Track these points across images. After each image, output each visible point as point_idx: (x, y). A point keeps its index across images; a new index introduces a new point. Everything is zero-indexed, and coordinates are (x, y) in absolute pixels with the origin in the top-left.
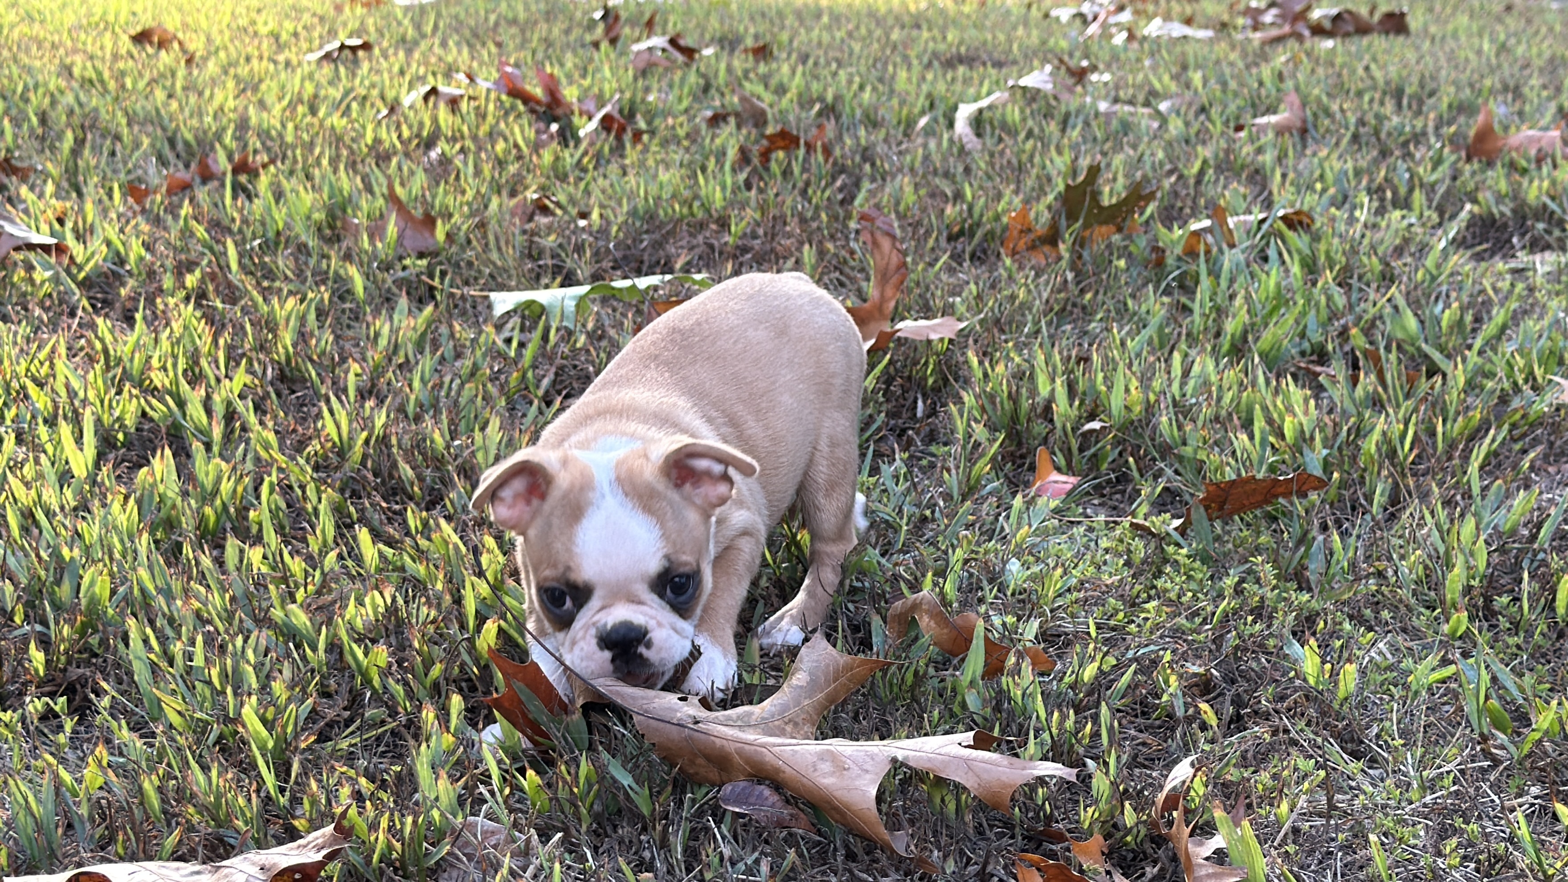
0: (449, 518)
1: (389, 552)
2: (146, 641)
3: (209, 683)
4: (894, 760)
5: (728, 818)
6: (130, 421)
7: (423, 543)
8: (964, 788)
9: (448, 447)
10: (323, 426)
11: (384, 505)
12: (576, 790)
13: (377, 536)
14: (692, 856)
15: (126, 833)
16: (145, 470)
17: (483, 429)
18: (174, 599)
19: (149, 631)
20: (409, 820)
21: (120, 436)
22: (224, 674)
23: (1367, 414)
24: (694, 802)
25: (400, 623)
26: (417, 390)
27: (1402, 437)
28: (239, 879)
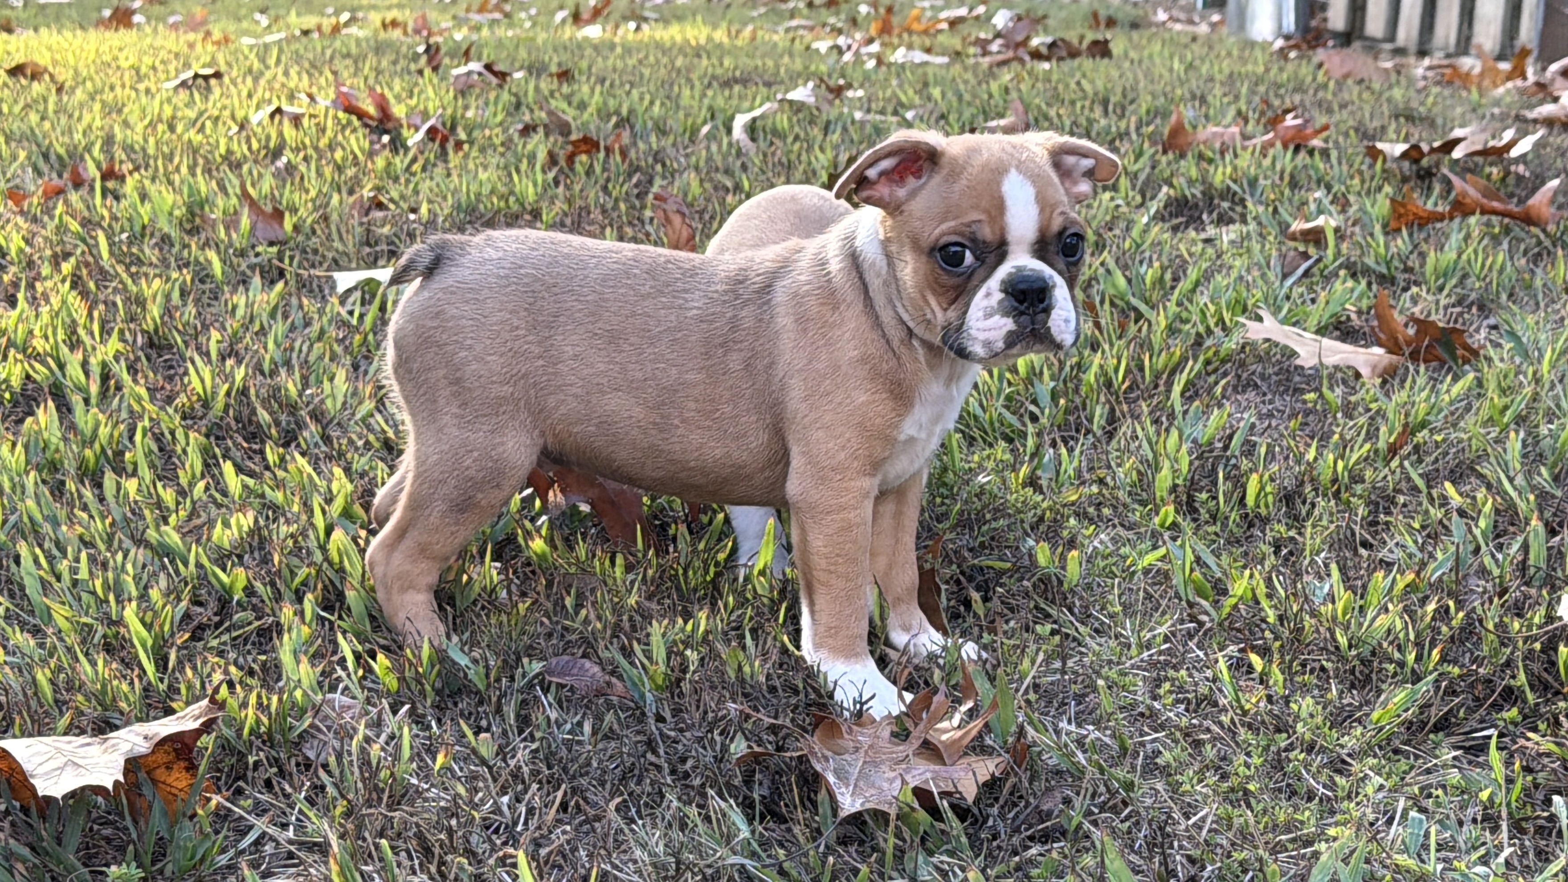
0: (303, 454)
1: (251, 482)
2: (36, 562)
3: (94, 593)
5: (553, 688)
6: (16, 382)
7: (280, 474)
9: (300, 396)
10: (190, 382)
11: (245, 445)
12: (421, 670)
13: (239, 469)
14: (524, 721)
15: (22, 717)
16: (29, 420)
17: (331, 379)
18: (59, 525)
19: (38, 551)
20: (275, 699)
21: (7, 395)
22: (106, 587)
23: (1086, 353)
24: (524, 676)
25: (262, 541)
26: (271, 351)
27: (1116, 370)
28: (125, 747)
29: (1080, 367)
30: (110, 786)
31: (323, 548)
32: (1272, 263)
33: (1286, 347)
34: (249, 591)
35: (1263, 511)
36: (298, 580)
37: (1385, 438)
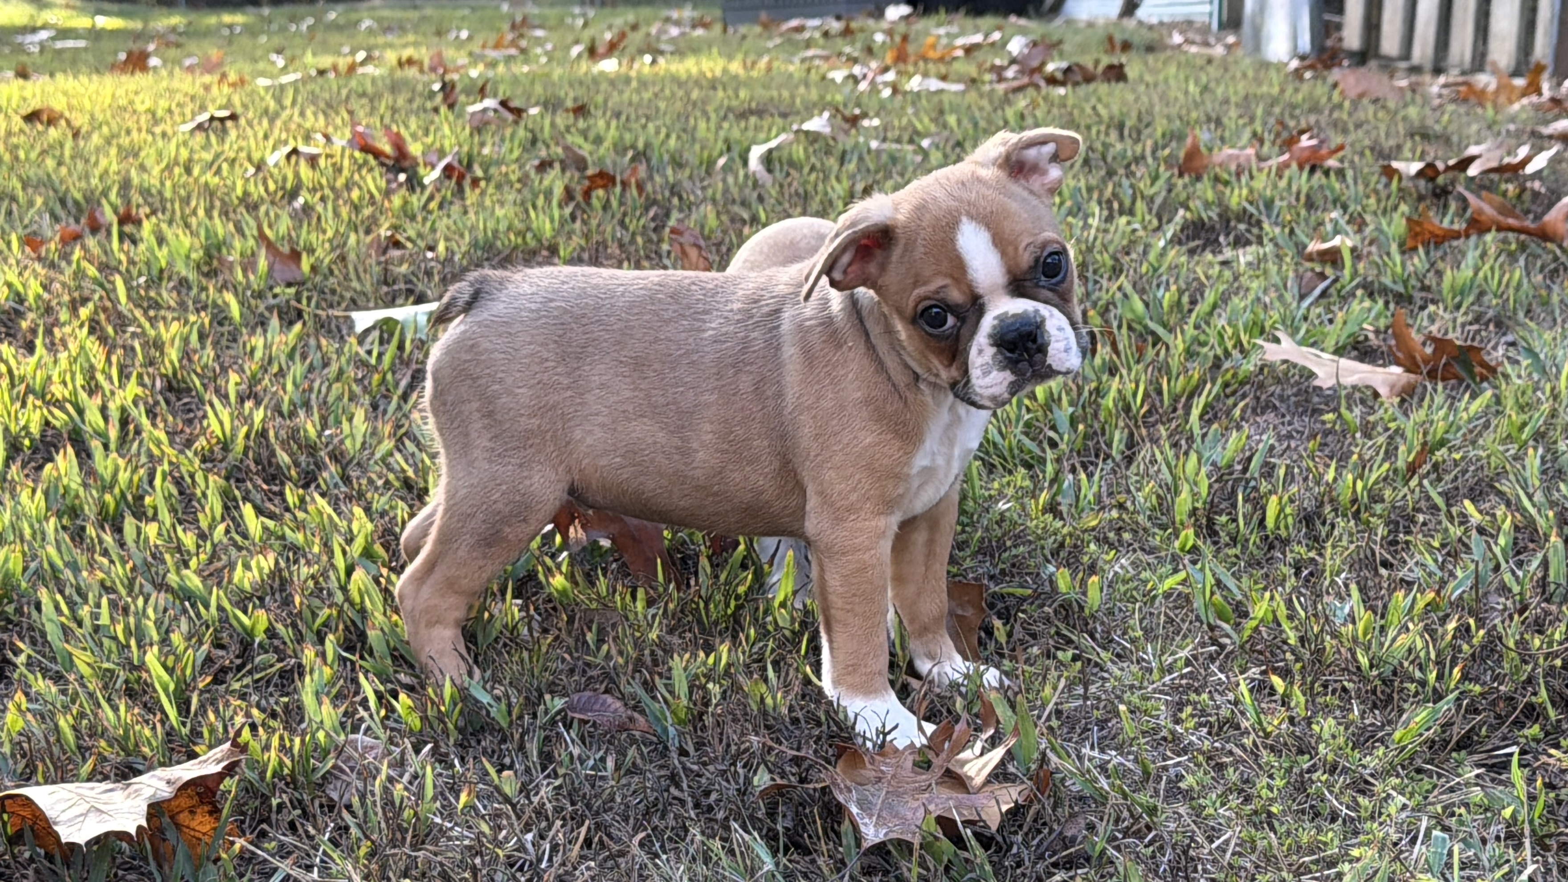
0: (323, 495)
1: (271, 524)
2: (57, 608)
3: (115, 638)
5: (575, 725)
6: (35, 429)
7: (301, 515)
9: (319, 436)
10: (209, 425)
11: (265, 487)
12: (443, 708)
13: (260, 511)
14: (546, 758)
15: (45, 764)
16: (49, 466)
17: (350, 420)
18: (80, 571)
19: (59, 597)
20: (297, 741)
21: (27, 442)
22: (128, 632)
23: (1105, 377)
24: (546, 712)
25: (284, 583)
26: (289, 393)
27: (1135, 395)
28: (148, 792)
29: (1099, 392)
30: (133, 831)
31: (344, 589)
32: (1289, 284)
33: (1304, 368)
34: (271, 633)
35: (1283, 533)
36: (319, 621)
37: (1404, 457)
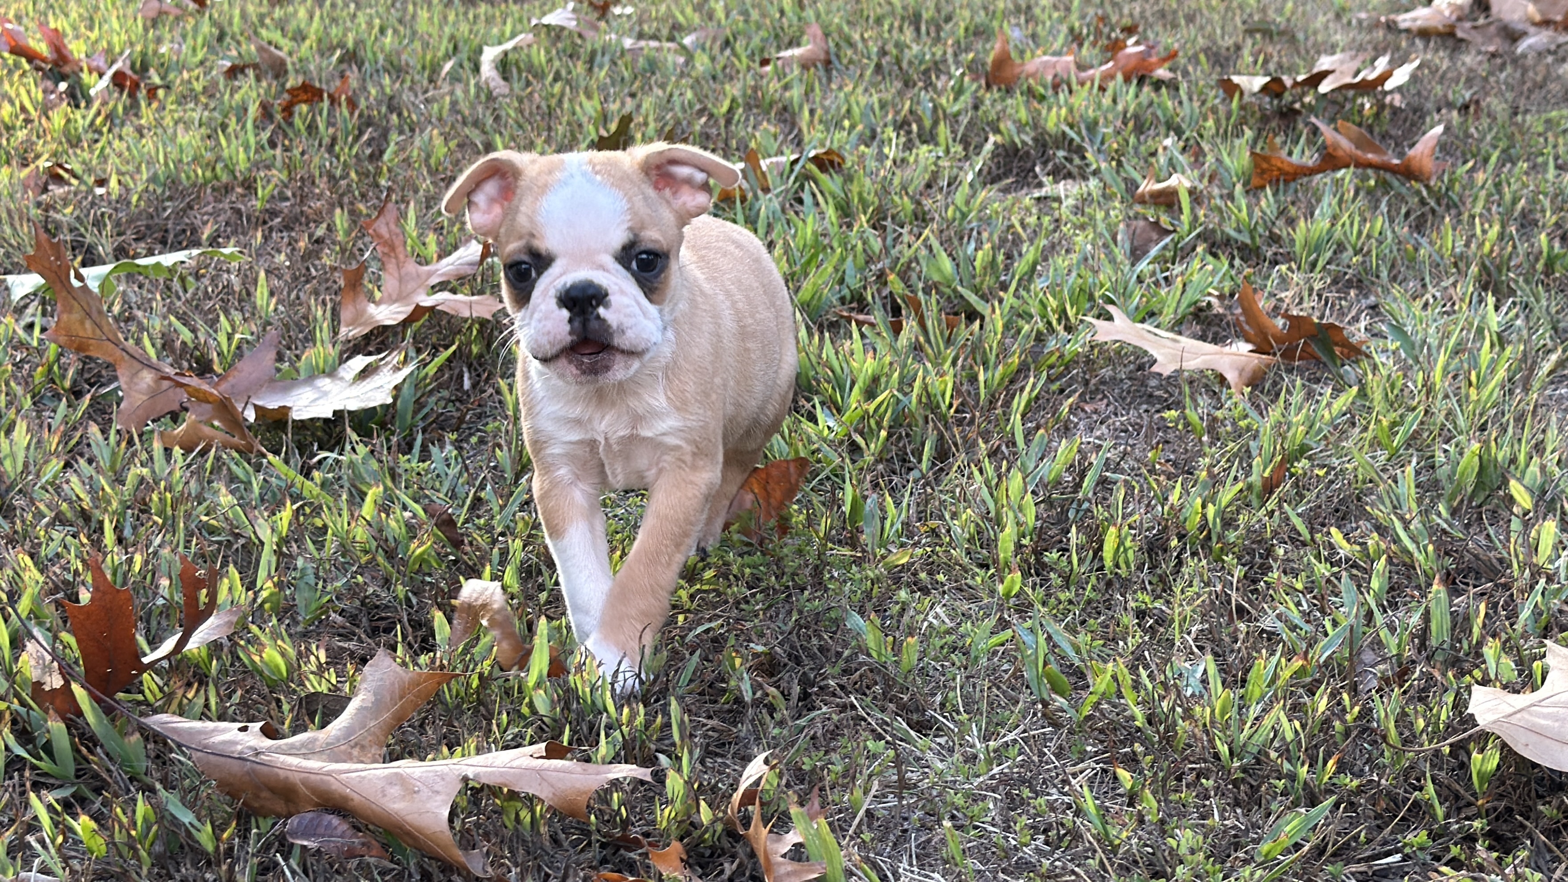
4: (465, 779)
5: (297, 852)
8: (540, 799)
12: (133, 833)
24: (260, 837)
32: (1119, 237)
33: (1141, 351)
35: (1123, 572)
37: (1260, 471)
